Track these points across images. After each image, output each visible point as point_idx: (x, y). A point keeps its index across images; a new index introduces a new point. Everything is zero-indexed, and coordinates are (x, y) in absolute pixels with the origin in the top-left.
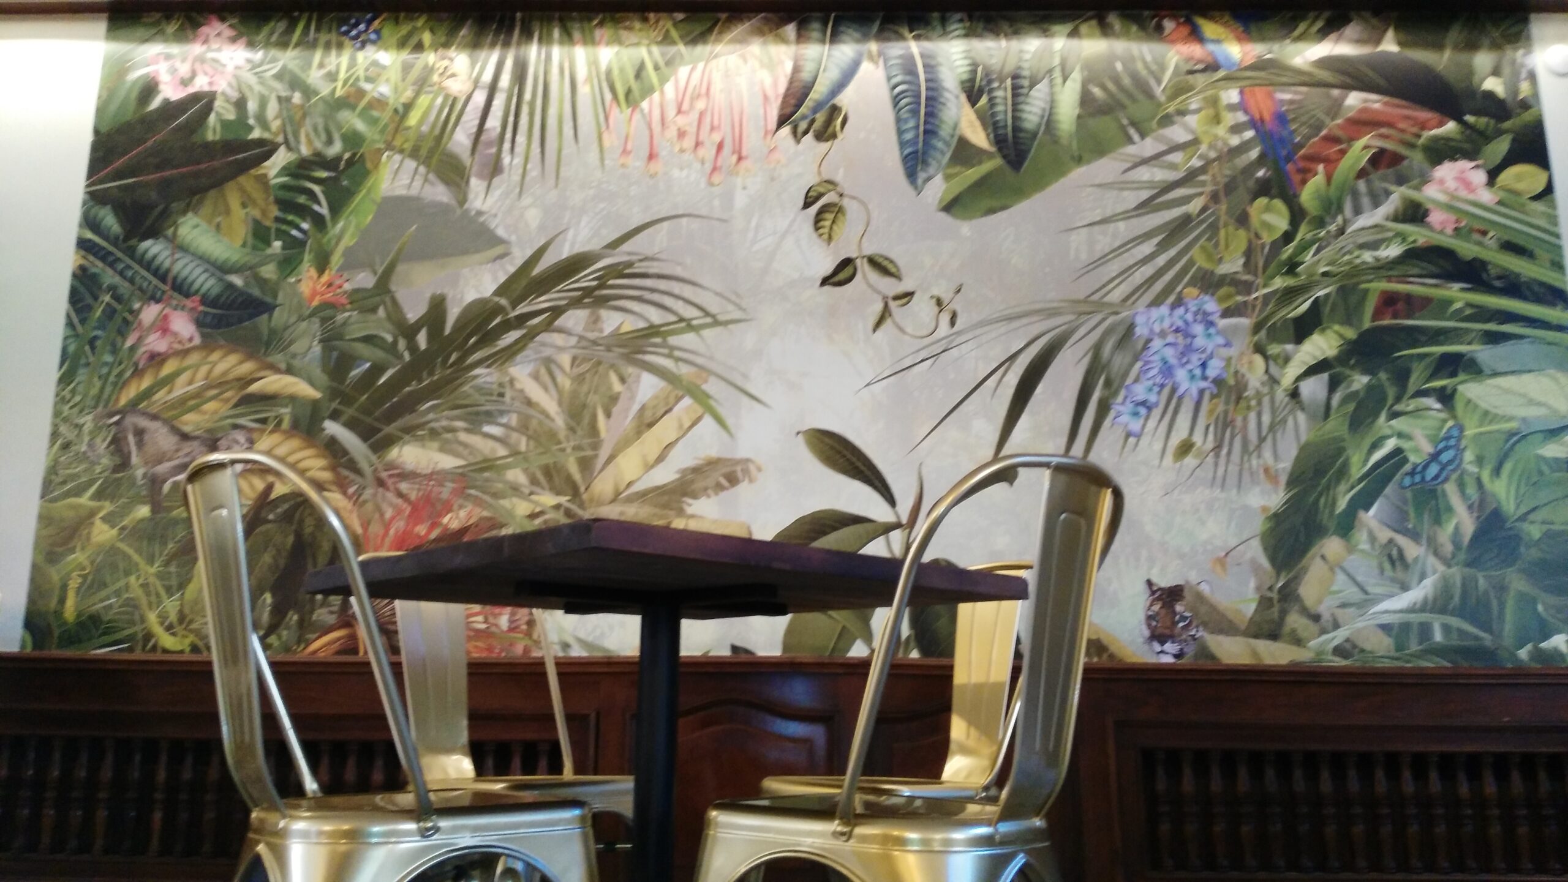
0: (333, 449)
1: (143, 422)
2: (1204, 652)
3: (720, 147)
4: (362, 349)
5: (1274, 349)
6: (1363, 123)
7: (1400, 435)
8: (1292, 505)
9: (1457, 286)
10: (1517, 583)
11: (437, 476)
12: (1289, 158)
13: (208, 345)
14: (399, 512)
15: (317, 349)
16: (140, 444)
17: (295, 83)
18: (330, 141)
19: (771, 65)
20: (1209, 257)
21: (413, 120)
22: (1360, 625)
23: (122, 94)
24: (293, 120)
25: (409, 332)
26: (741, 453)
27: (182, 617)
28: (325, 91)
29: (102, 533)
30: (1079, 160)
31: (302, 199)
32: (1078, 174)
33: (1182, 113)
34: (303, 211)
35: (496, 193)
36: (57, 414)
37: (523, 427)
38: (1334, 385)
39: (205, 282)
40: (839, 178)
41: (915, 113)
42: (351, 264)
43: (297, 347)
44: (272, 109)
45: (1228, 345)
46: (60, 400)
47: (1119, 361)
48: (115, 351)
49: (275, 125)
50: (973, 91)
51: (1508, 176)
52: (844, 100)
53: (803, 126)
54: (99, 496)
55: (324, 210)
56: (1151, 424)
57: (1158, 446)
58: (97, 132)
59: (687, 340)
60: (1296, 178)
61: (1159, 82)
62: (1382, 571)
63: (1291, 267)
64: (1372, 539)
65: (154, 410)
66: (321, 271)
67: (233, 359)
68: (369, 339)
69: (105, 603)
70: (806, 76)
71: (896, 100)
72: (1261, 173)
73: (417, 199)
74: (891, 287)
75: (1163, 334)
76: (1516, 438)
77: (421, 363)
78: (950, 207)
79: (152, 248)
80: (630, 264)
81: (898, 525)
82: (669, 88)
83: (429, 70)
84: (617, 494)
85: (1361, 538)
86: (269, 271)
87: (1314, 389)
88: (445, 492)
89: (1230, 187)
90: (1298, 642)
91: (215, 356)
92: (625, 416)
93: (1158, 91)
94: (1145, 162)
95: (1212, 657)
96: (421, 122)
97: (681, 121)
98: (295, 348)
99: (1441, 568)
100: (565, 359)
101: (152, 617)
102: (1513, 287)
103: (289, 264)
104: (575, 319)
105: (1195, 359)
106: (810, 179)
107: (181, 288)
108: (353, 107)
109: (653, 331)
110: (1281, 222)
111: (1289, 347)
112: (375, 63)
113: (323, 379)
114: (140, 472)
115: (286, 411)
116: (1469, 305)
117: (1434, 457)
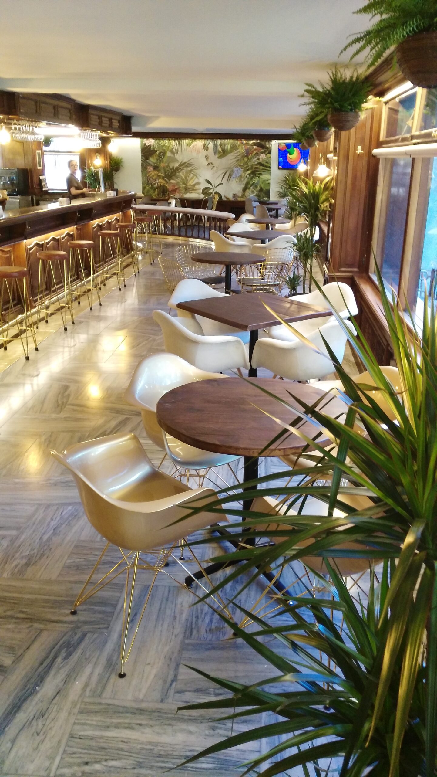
0: (165, 180)
3: (197, 151)
6: (255, 150)
7: (254, 180)
8: (245, 187)
12: (248, 153)
14: (171, 186)
16: (149, 180)
18: (162, 150)
19: (202, 142)
20: (240, 163)
21: (169, 148)
23: (142, 145)
24: (159, 148)
25: (171, 169)
26: (200, 182)
28: (161, 145)
30: (230, 153)
31: (160, 156)
32: (230, 155)
33: (239, 148)
35: (177, 156)
36: (142, 177)
37: (181, 179)
38: (249, 176)
42: (166, 163)
43: (162, 171)
45: (241, 172)
47: (232, 173)
48: (146, 171)
50: (220, 145)
51: (267, 155)
52: (209, 146)
53: (205, 149)
54: (146, 184)
56: (234, 179)
58: (141, 149)
59: (195, 171)
60: (248, 155)
61: (237, 145)
63: (247, 164)
65: (150, 177)
66: (163, 164)
68: (168, 170)
70: (205, 144)
71: (213, 147)
72: (245, 155)
73: (170, 156)
75: (236, 171)
76: (264, 181)
77: (172, 173)
78: (218, 158)
79: (148, 161)
80: (190, 163)
81: (213, 188)
82: (192, 145)
83: (171, 143)
84: (189, 185)
85: (250, 190)
88: (175, 185)
89: (242, 156)
91: (155, 172)
92: (190, 178)
94: (235, 153)
95: (237, 200)
97: (194, 148)
99: (256, 192)
100: (184, 172)
102: (266, 166)
103: (160, 163)
104: (185, 168)
105: (238, 173)
106: (206, 155)
108: (164, 146)
109: (192, 170)
110: (247, 160)
111: (246, 172)
112: (165, 142)
113: (164, 174)
114: (150, 182)
115: (161, 177)
116: (262, 168)
117: (257, 183)
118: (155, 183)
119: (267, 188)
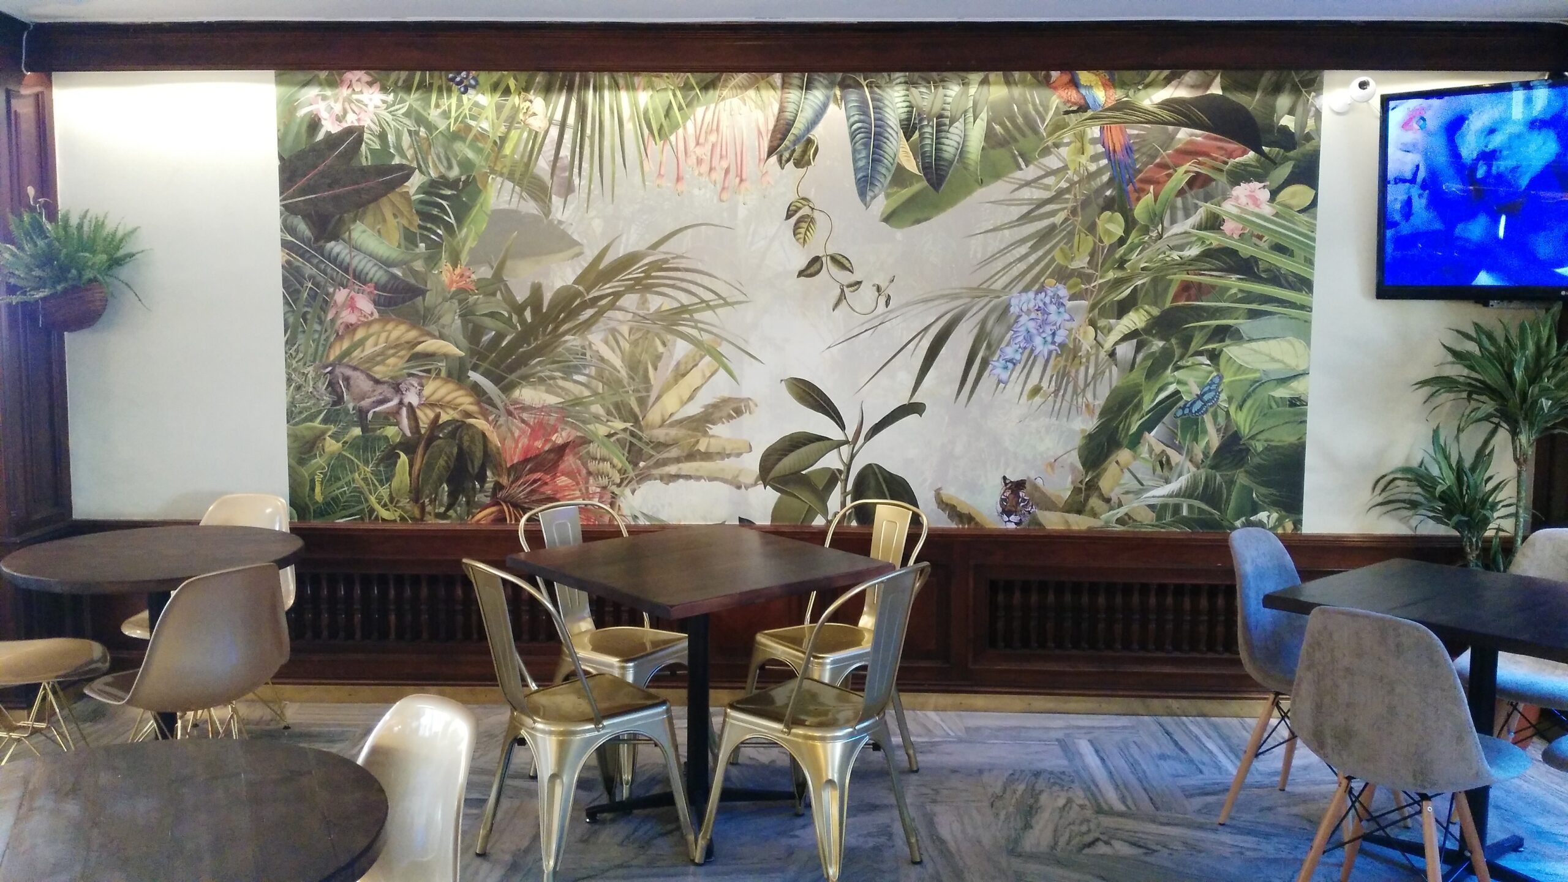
0: (476, 390)
1: (349, 372)
2: (1036, 522)
3: (727, 171)
4: (488, 322)
5: (1102, 323)
6: (1189, 152)
7: (1179, 382)
8: (1101, 429)
9: (1234, 277)
10: (1242, 478)
11: (546, 409)
12: (1130, 181)
13: (384, 319)
14: (523, 432)
15: (458, 322)
16: (348, 386)
17: (421, 120)
18: (450, 167)
19: (763, 107)
20: (1065, 256)
21: (508, 150)
22: (1135, 504)
23: (294, 129)
24: (422, 149)
25: (519, 309)
26: (744, 394)
27: (392, 499)
28: (442, 127)
29: (332, 446)
30: (981, 183)
31: (435, 212)
32: (981, 194)
33: (1057, 146)
34: (436, 220)
35: (571, 207)
36: (288, 366)
37: (600, 377)
38: (1138, 349)
39: (377, 274)
40: (811, 197)
41: (866, 145)
42: (476, 260)
43: (446, 319)
44: (406, 141)
45: (1072, 319)
46: (289, 357)
47: (997, 331)
48: (321, 322)
49: (410, 153)
50: (909, 128)
51: (1285, 195)
52: (817, 134)
53: (786, 155)
54: (325, 421)
55: (452, 221)
56: (1015, 374)
57: (1018, 389)
58: (281, 158)
59: (706, 316)
60: (1133, 196)
61: (1043, 120)
62: (1154, 470)
63: (1121, 264)
64: (1151, 451)
65: (354, 363)
66: (455, 266)
67: (403, 328)
68: (492, 315)
69: (341, 489)
70: (788, 115)
71: (853, 135)
72: (1108, 193)
73: (515, 212)
74: (845, 277)
75: (1029, 312)
76: (1257, 384)
77: (527, 333)
78: (889, 218)
79: (335, 247)
80: (666, 261)
81: (846, 442)
82: (690, 124)
83: (516, 110)
84: (664, 421)
85: (1144, 450)
86: (419, 265)
87: (1125, 351)
88: (552, 419)
89: (1085, 204)
90: (1094, 515)
91: (390, 326)
92: (667, 369)
93: (1042, 129)
94: (1028, 184)
95: (1040, 524)
96: (513, 152)
97: (699, 151)
98: (443, 321)
99: (1193, 469)
100: (625, 330)
101: (373, 499)
102: (1276, 278)
103: (432, 260)
104: (630, 301)
105: (1048, 330)
106: (792, 197)
107: (360, 278)
108: (464, 140)
109: (683, 309)
110: (1118, 230)
111: (1112, 321)
112: (476, 104)
113: (464, 342)
114: (351, 406)
115: (442, 364)
116: (1241, 291)
117: (1200, 397)
118: (396, 412)
119: (1284, 437)
